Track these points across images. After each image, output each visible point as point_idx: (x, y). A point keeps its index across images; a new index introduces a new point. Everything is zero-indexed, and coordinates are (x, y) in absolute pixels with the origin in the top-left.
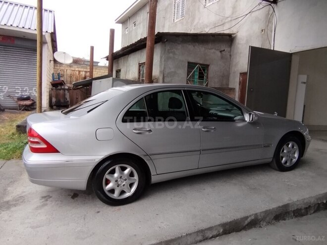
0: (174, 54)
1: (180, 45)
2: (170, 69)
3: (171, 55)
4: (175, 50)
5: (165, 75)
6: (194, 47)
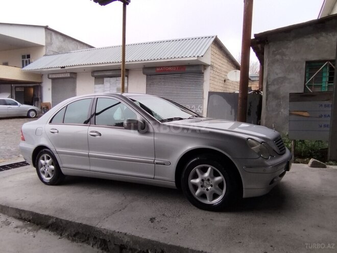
0: (283, 54)
1: (292, 42)
2: (277, 74)
3: (278, 57)
4: (284, 50)
5: (269, 83)
6: (317, 38)
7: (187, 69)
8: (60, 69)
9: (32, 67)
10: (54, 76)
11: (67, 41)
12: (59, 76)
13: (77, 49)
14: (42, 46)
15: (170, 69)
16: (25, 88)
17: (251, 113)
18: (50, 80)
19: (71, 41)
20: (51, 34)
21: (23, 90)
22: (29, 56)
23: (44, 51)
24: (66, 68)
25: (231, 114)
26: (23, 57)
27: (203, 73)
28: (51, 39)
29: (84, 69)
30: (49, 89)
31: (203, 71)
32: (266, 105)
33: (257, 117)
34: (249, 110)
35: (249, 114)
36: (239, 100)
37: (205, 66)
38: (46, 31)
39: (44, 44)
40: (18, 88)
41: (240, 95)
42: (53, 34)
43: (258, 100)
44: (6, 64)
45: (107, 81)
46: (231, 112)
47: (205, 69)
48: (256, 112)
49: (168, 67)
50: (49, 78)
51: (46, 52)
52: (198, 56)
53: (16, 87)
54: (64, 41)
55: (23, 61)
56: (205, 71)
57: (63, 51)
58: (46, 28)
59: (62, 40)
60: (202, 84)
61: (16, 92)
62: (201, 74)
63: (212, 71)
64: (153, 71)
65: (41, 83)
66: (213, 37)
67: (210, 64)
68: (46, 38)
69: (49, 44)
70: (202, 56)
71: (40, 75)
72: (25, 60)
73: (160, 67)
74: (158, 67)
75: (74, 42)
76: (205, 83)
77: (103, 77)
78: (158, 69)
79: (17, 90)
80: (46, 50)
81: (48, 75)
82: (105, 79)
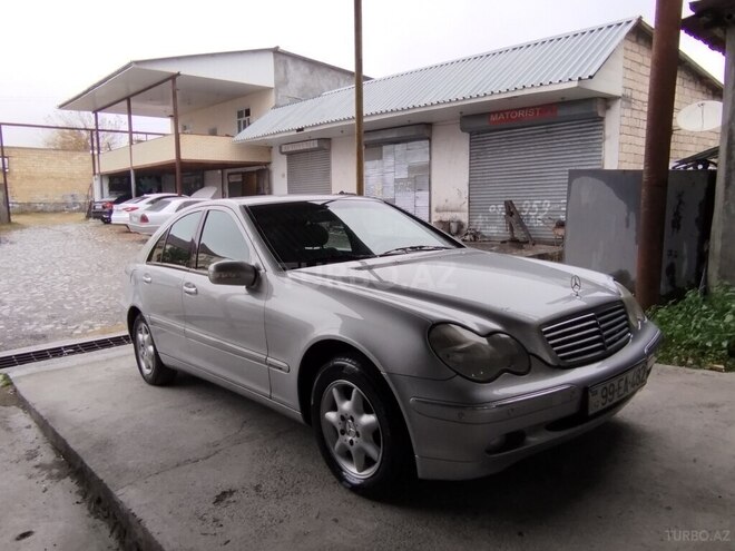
7: (562, 112)
8: (295, 133)
9: (249, 134)
10: (291, 148)
11: (317, 72)
12: (298, 148)
13: (339, 86)
14: (269, 89)
15: (520, 114)
16: (244, 174)
17: (682, 223)
18: (285, 157)
19: (324, 70)
20: (285, 63)
21: (240, 180)
22: (248, 113)
23: (272, 99)
24: (305, 131)
25: (628, 226)
26: (240, 115)
27: (602, 119)
28: (285, 73)
29: (342, 130)
30: (283, 176)
31: (600, 114)
32: (726, 199)
33: (697, 233)
34: (677, 214)
35: (676, 225)
36: (643, 191)
37: (607, 101)
38: (275, 57)
39: (273, 86)
40: (232, 176)
41: (644, 176)
42: (289, 61)
43: (702, 185)
44: (213, 133)
45: (388, 153)
46: (627, 220)
47: (607, 108)
48: (697, 220)
49: (517, 110)
50: (283, 153)
51: (277, 100)
52: (580, 79)
53: (229, 174)
54: (311, 73)
55: (239, 122)
56: (608, 112)
57: (311, 95)
58: (276, 52)
59: (307, 71)
60: (600, 145)
61: (229, 183)
62: (597, 121)
63: (628, 113)
64: (483, 124)
65: (269, 163)
66: (629, 22)
67: (620, 95)
68: (276, 71)
69: (282, 82)
70: (591, 77)
71: (265, 147)
72: (242, 120)
73: (499, 112)
74: (494, 113)
75: (333, 73)
76: (607, 142)
77: (379, 144)
78: (493, 118)
79: (231, 181)
80: (277, 95)
81: (280, 147)
82: (386, 148)
